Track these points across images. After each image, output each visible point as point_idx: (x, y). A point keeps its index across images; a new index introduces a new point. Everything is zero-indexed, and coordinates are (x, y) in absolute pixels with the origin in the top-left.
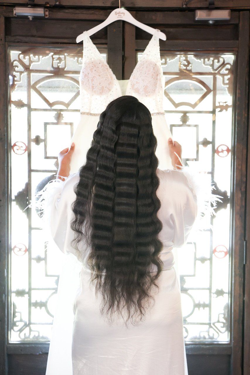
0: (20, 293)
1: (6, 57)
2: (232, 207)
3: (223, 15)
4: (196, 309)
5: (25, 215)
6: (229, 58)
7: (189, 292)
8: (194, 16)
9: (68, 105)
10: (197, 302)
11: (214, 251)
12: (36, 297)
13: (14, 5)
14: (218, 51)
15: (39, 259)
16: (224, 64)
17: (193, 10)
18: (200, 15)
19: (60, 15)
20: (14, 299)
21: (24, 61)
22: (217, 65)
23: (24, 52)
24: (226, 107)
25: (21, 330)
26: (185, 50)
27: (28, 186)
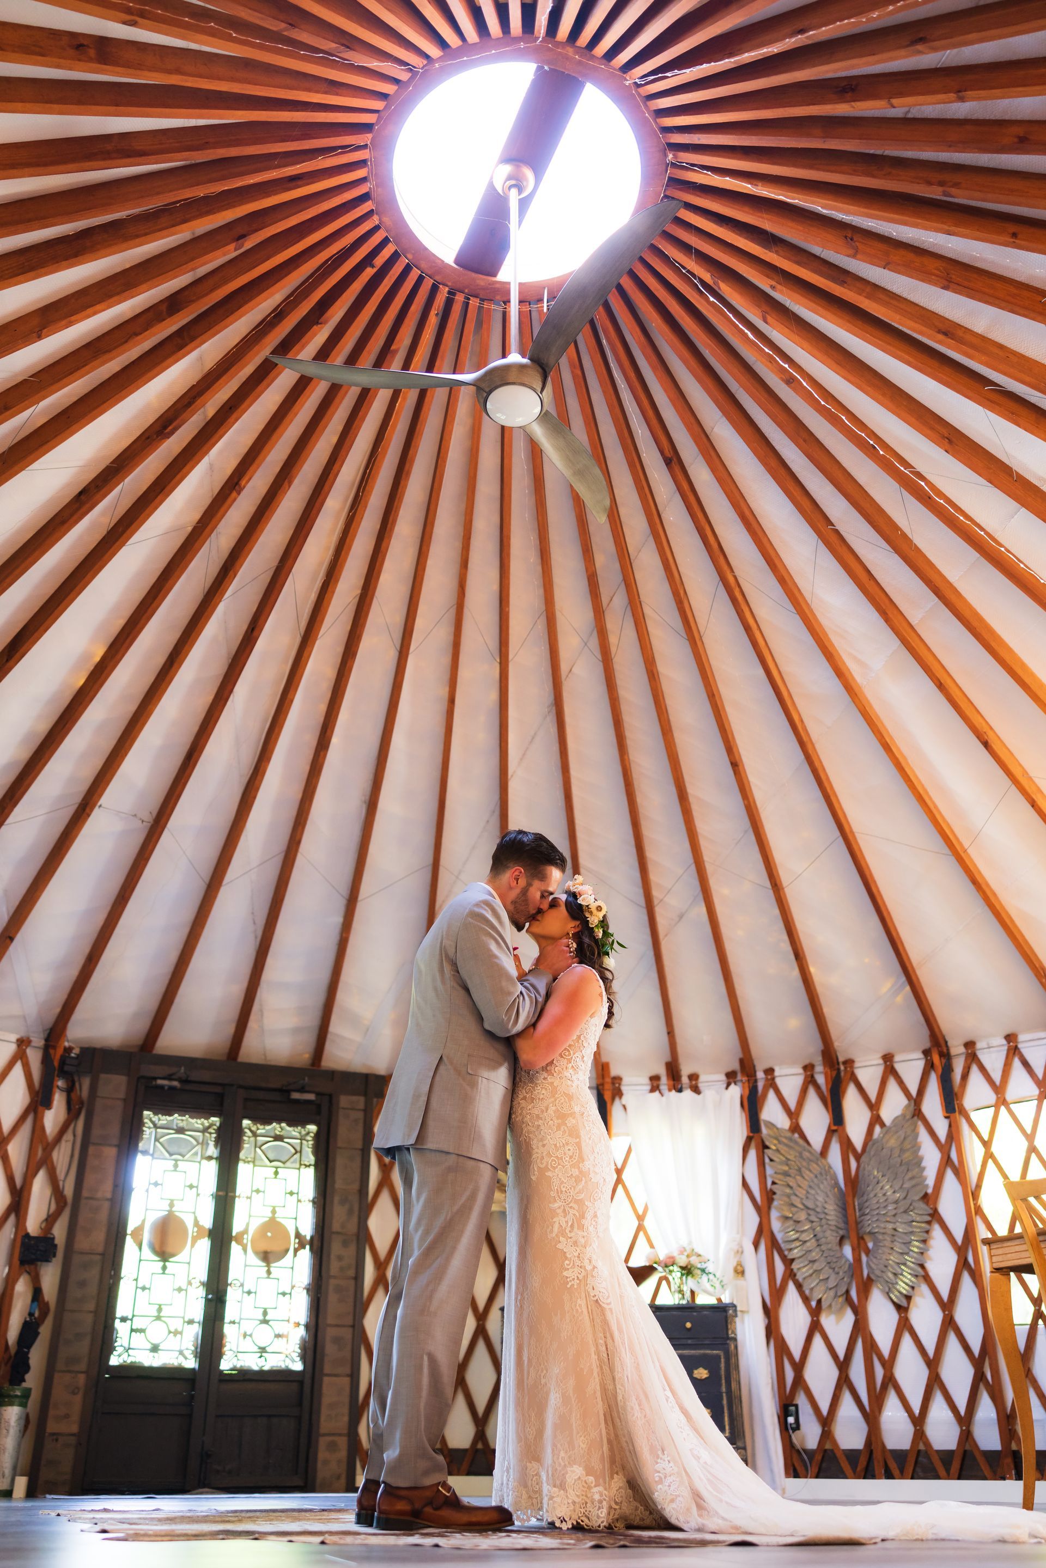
0: (124, 1319)
1: (141, 1115)
2: (311, 1249)
3: (311, 1097)
4: (276, 1339)
5: (137, 1248)
6: (313, 1128)
7: (270, 1323)
8: (289, 1095)
9: (183, 1156)
10: (277, 1333)
11: (293, 1287)
12: (137, 1324)
13: (155, 1079)
14: (303, 1123)
15: (144, 1288)
16: (308, 1133)
17: (288, 1092)
18: (296, 1096)
19: (188, 1087)
20: (118, 1324)
21: (153, 1119)
22: (303, 1132)
23: (155, 1114)
24: (309, 1166)
25: (119, 1356)
26: (279, 1121)
27: (144, 1221)
